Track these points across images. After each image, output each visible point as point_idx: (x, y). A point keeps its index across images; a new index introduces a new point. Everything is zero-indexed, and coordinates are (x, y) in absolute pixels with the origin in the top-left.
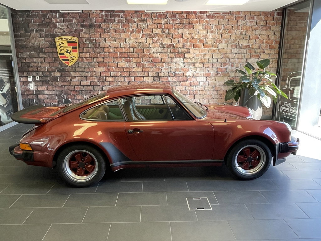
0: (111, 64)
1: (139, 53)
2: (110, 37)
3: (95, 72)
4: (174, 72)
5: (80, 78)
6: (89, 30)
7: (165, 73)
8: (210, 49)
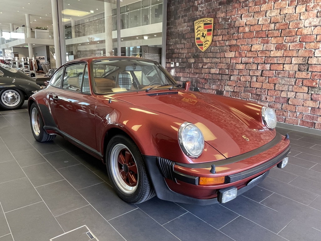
0: (244, 47)
1: (282, 30)
2: (247, 13)
3: (226, 58)
5: (210, 65)
6: (226, 8)
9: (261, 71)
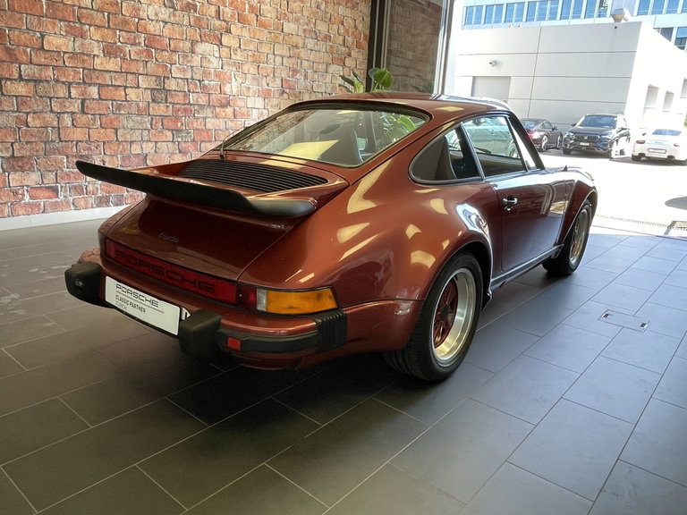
0: (19, 36)
1: (109, 13)
4: (199, 81)
7: (180, 80)
8: (270, 33)
9: (80, 101)
